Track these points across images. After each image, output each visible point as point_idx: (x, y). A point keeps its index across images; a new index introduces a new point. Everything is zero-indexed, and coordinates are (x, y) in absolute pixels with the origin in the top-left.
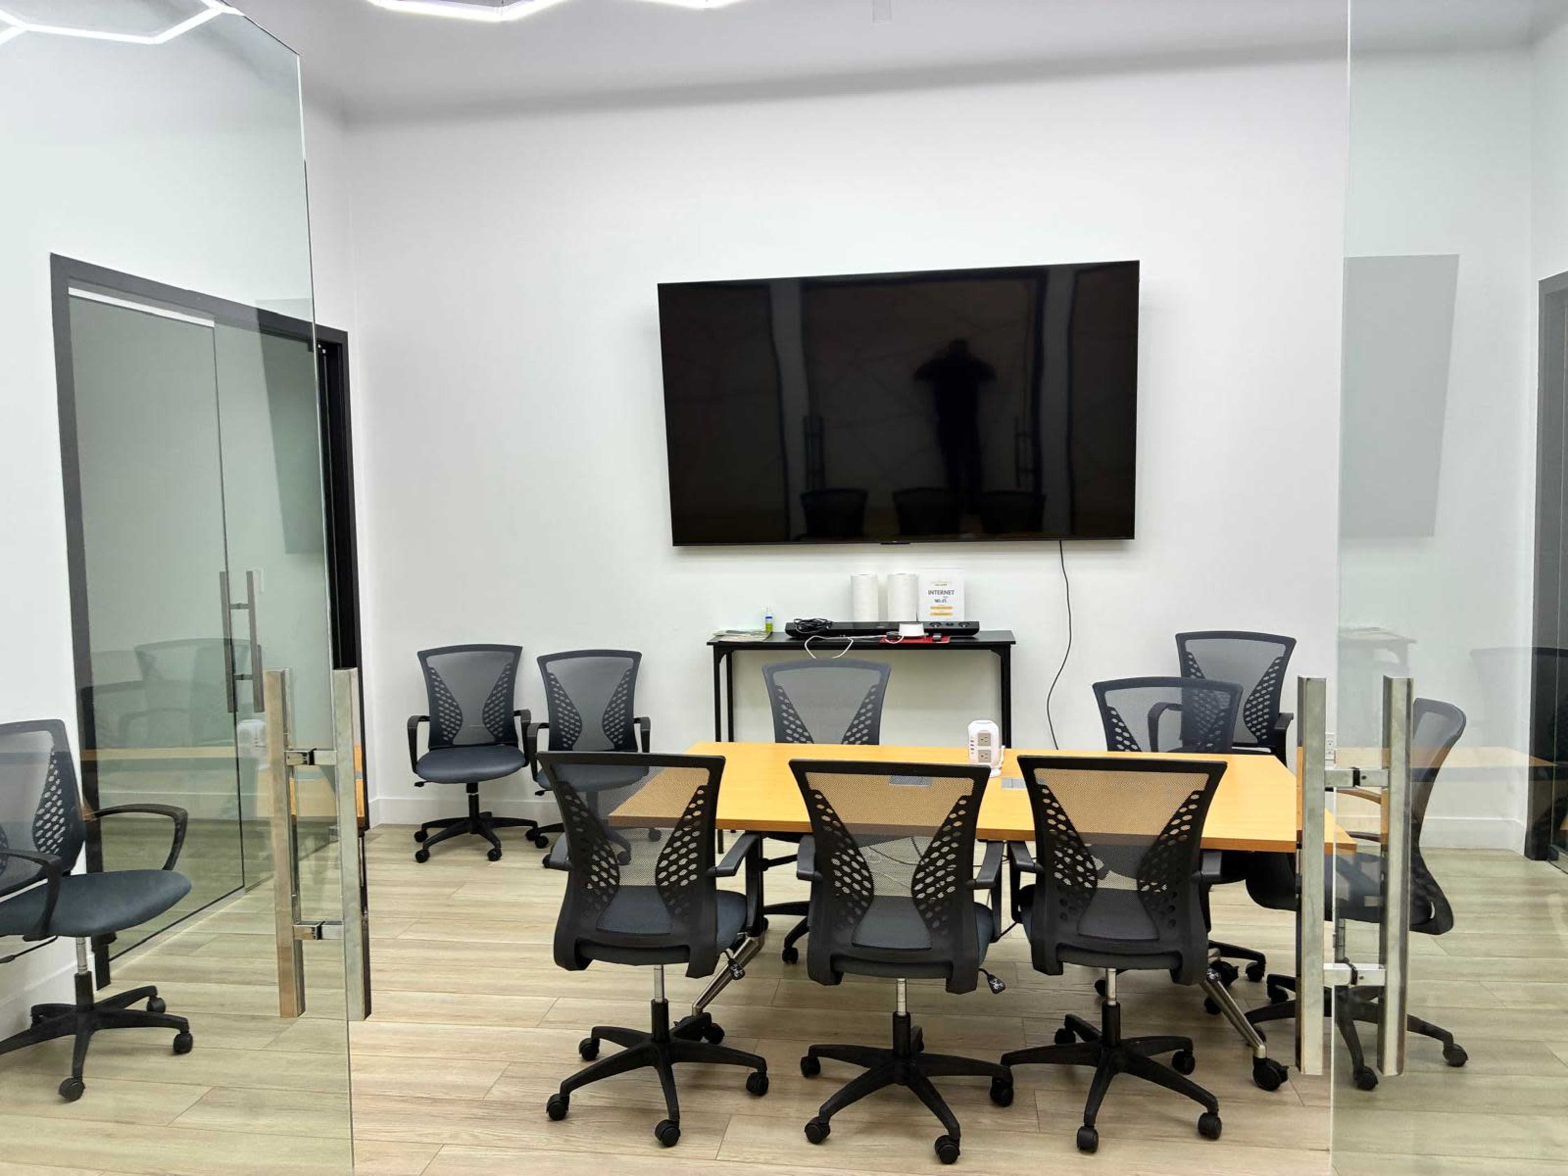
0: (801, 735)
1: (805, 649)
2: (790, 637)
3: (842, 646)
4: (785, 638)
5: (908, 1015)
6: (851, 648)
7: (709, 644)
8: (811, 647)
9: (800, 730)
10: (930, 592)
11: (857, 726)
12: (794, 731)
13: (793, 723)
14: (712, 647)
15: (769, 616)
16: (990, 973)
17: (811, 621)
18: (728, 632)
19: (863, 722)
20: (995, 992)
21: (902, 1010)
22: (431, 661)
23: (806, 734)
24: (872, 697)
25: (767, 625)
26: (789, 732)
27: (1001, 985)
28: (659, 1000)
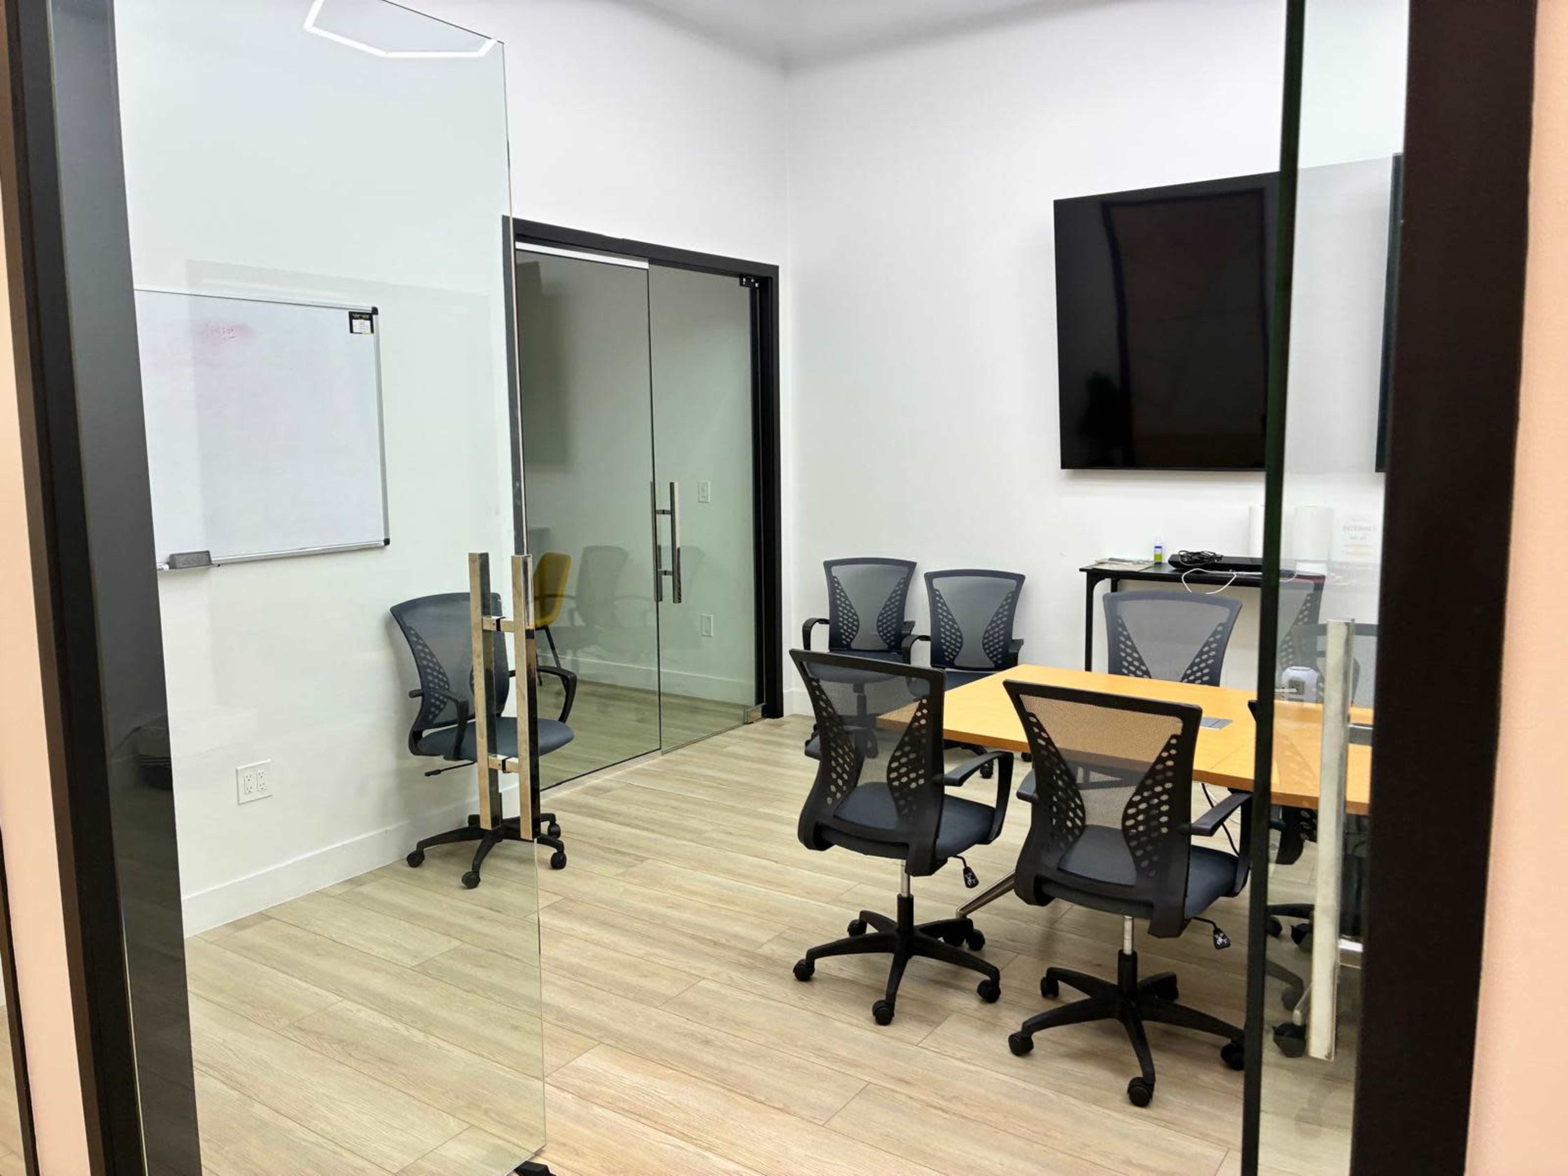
0: (1138, 668)
1: (1181, 581)
2: (1174, 568)
3: (1222, 581)
4: (1168, 570)
5: (1134, 954)
6: (1232, 584)
7: (1081, 570)
8: (1188, 580)
9: (1136, 663)
10: (1346, 528)
11: (1198, 664)
12: (1131, 664)
13: (1131, 655)
14: (1085, 574)
15: (1158, 545)
16: (1218, 927)
17: (1198, 553)
18: (1111, 559)
19: (1205, 661)
20: (1218, 947)
21: (1128, 949)
22: (836, 571)
23: (1143, 668)
24: (1218, 637)
25: (1156, 556)
26: (1126, 664)
27: (1225, 941)
28: (905, 895)
